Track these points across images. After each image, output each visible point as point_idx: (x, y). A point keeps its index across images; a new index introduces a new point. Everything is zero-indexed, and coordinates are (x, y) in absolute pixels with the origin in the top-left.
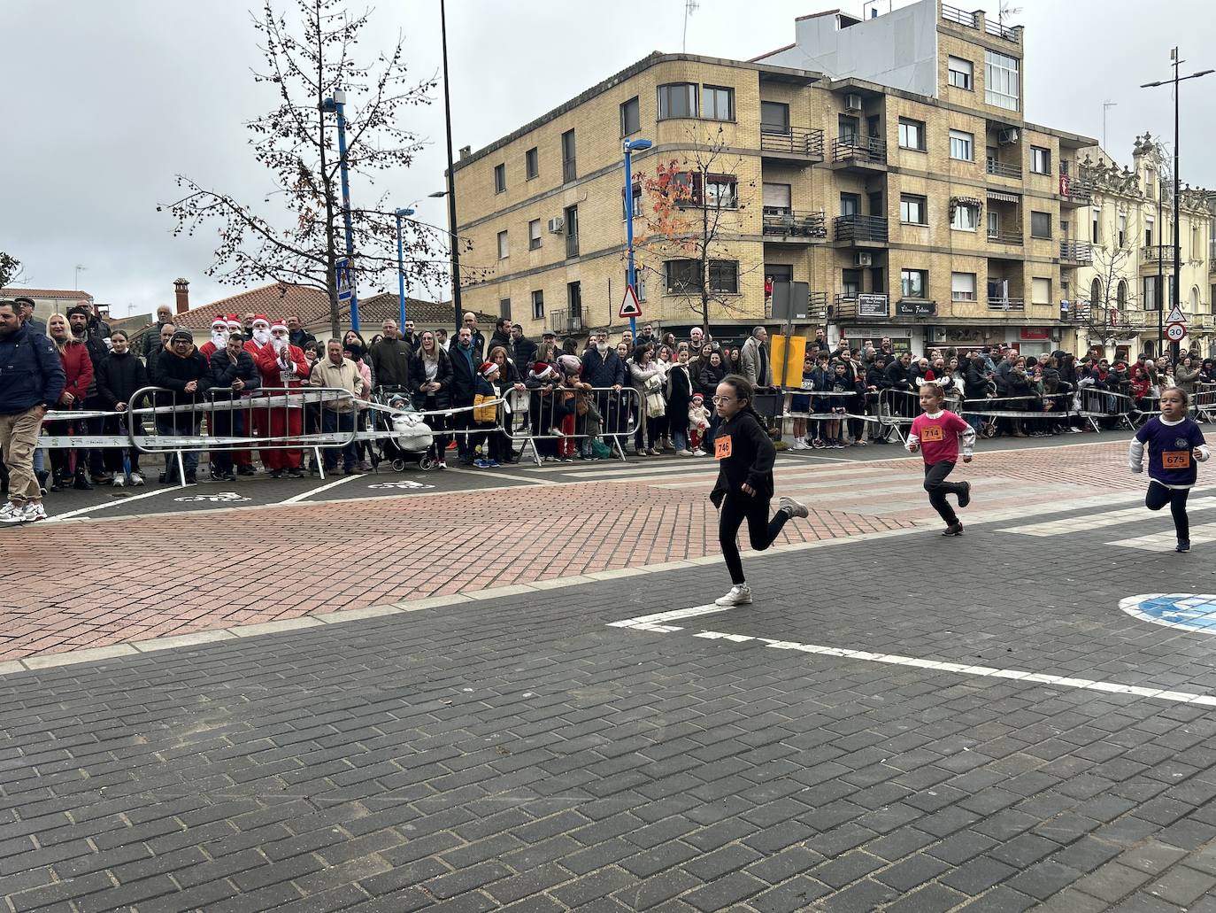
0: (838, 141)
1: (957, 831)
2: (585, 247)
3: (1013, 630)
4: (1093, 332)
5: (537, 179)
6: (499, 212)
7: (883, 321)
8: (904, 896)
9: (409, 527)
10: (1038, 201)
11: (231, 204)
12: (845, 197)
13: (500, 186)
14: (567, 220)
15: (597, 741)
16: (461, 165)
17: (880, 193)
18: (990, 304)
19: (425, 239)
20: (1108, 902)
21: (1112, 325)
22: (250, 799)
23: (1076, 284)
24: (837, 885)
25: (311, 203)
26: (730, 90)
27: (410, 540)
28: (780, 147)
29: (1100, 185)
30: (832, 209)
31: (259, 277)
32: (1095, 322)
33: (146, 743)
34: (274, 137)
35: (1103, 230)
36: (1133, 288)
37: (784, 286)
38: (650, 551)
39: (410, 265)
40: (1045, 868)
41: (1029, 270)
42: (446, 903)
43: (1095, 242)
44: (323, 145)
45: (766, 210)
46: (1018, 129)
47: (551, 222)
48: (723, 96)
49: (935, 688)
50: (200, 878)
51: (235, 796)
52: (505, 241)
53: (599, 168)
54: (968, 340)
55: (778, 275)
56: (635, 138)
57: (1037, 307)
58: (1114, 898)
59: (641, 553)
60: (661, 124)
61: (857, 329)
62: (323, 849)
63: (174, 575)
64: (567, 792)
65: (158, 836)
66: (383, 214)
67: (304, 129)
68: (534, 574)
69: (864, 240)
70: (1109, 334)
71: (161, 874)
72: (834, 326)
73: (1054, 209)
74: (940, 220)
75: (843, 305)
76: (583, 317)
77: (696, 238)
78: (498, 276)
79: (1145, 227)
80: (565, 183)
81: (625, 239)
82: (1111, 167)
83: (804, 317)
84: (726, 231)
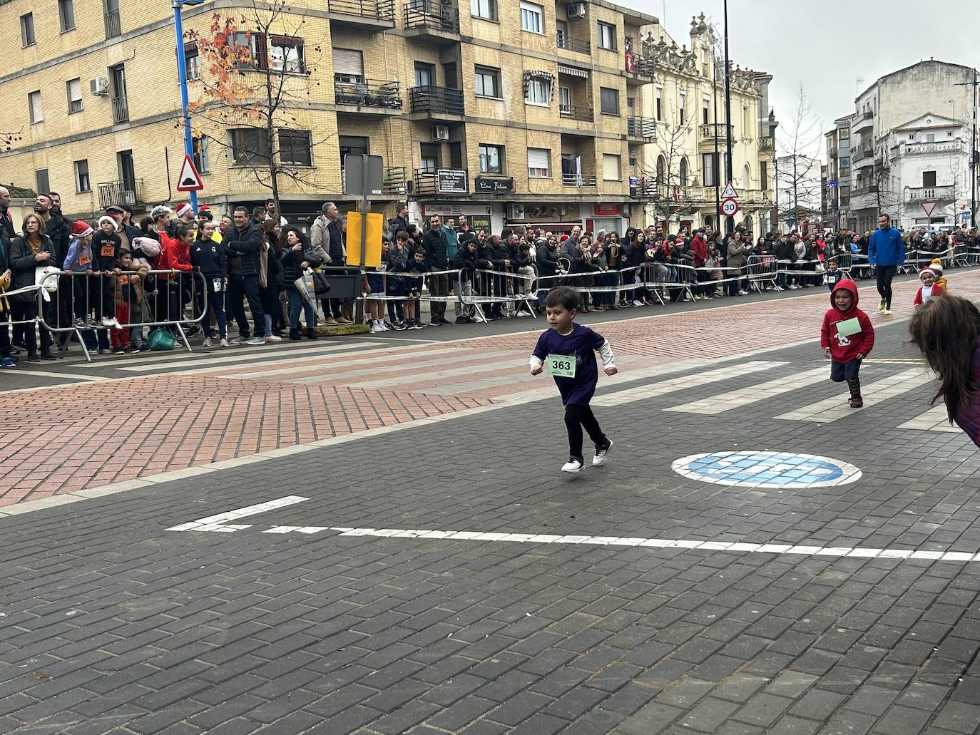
0: (409, 6)
2: (135, 113)
3: (577, 497)
4: (658, 208)
5: (73, 33)
6: (29, 69)
7: (462, 197)
10: (606, 78)
12: (419, 66)
13: (29, 40)
14: (113, 81)
15: (152, 652)
17: (454, 64)
18: (565, 181)
21: (675, 201)
23: (643, 162)
28: (349, 10)
29: (661, 62)
30: (406, 78)
32: (662, 198)
35: (666, 109)
36: (694, 165)
37: (358, 159)
38: (218, 448)
41: (601, 147)
43: (659, 119)
45: (338, 77)
46: (585, 4)
47: (93, 83)
49: (502, 559)
52: (37, 102)
53: (146, 23)
54: (544, 217)
55: (352, 148)
57: (609, 183)
61: (438, 206)
69: (441, 112)
70: (672, 210)
72: (415, 202)
73: (622, 86)
74: (515, 94)
75: (422, 181)
76: (138, 191)
77: (260, 105)
78: (29, 144)
79: (702, 106)
80: (107, 39)
81: (179, 104)
82: (671, 45)
83: (380, 192)
84: (293, 98)
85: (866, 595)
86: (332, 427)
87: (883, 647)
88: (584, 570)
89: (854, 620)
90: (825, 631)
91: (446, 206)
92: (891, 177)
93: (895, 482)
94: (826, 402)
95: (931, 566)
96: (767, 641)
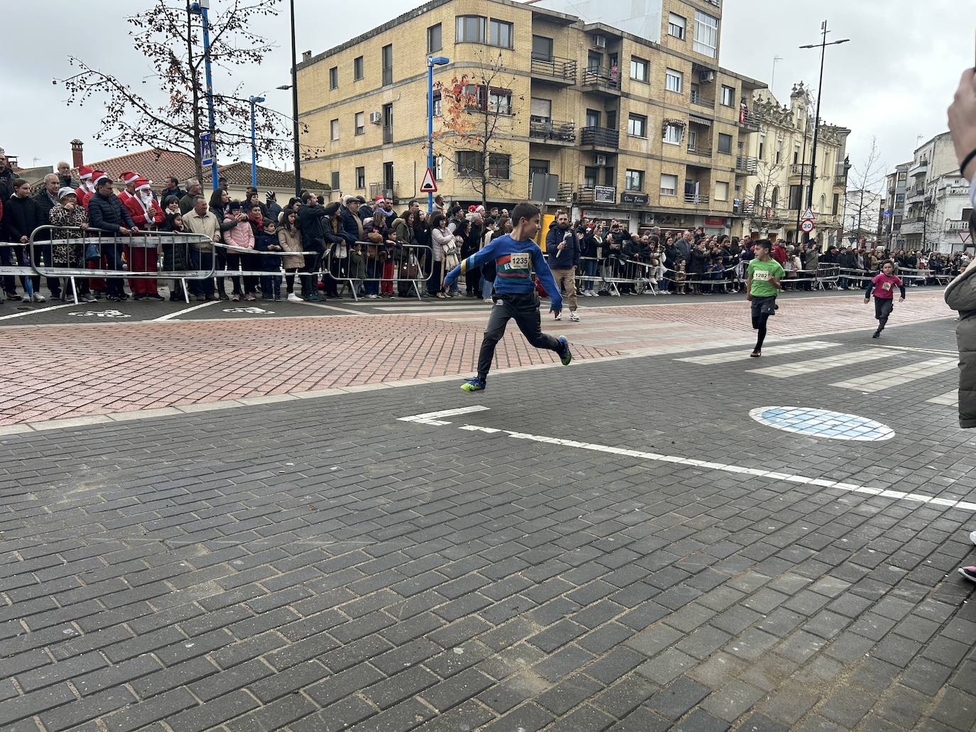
0: (587, 70)
1: (625, 565)
2: (397, 138)
3: (678, 428)
4: (753, 222)
5: (362, 81)
6: (333, 104)
7: (611, 206)
8: (584, 609)
9: (253, 343)
10: (724, 126)
11: (114, 82)
12: (590, 113)
13: (334, 85)
14: (385, 114)
15: (383, 502)
16: (303, 65)
17: (615, 111)
18: (686, 198)
19: (271, 122)
20: (717, 612)
21: (767, 219)
22: (118, 542)
23: (745, 188)
24: (541, 601)
25: (180, 87)
26: (510, 24)
27: (253, 352)
28: (545, 72)
29: (767, 117)
30: (580, 121)
31: (138, 143)
32: (756, 216)
33: (37, 499)
34: (150, 32)
35: (766, 151)
36: (783, 193)
37: (543, 175)
38: (433, 368)
39: (260, 141)
40: (679, 589)
41: (715, 176)
42: (262, 616)
43: (760, 158)
44: (190, 41)
45: (533, 118)
46: (714, 72)
47: (372, 115)
48: (505, 28)
49: (620, 467)
50: (75, 599)
51: (106, 540)
52: (336, 127)
53: (409, 76)
54: (669, 223)
55: (538, 167)
56: (437, 55)
57: (718, 202)
58: (721, 609)
59: (427, 368)
60: (457, 46)
61: (593, 212)
62: (172, 578)
63: (65, 372)
64: (357, 538)
65: (44, 568)
66: (238, 100)
67: (174, 27)
68: (346, 381)
69: (601, 146)
70: (764, 225)
71: (45, 596)
72: (577, 208)
73: (735, 132)
74: (656, 135)
75: (584, 193)
76: (395, 190)
77: (479, 136)
78: (329, 154)
79: (794, 150)
80: (383, 86)
81: (426, 133)
82: (775, 105)
83: (554, 200)
84: (501, 132)
85: (892, 527)
86: (508, 361)
87: (904, 569)
88: (679, 483)
89: (882, 546)
90: (858, 550)
91: (598, 212)
92: (936, 211)
93: (921, 443)
94: (870, 377)
95: (946, 511)
96: (813, 552)
